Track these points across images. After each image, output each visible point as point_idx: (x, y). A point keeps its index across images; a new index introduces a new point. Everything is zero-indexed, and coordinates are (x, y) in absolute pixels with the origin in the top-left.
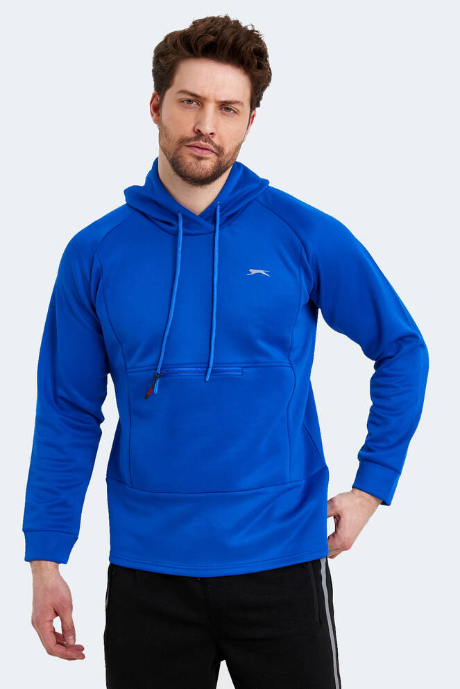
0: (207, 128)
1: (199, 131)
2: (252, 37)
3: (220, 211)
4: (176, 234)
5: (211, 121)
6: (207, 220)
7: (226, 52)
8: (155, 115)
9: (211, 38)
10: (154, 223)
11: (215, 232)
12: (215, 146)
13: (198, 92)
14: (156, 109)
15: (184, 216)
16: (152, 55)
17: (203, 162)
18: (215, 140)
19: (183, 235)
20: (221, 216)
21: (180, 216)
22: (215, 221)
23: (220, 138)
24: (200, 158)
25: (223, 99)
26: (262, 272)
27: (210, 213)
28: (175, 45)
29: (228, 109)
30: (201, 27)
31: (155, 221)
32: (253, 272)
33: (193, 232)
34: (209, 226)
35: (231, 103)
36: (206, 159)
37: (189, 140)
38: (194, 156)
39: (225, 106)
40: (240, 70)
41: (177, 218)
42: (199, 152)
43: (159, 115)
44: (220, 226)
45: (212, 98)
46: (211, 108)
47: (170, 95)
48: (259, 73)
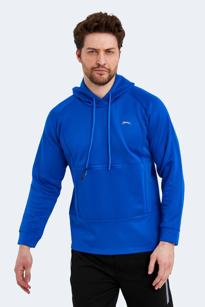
0: (102, 62)
1: (99, 64)
2: (114, 19)
3: (111, 97)
4: (93, 107)
5: (103, 59)
6: (105, 100)
7: (103, 28)
8: (79, 58)
9: (96, 24)
10: (83, 102)
11: (108, 106)
12: (107, 69)
13: (95, 48)
14: (79, 56)
15: (95, 99)
16: (73, 34)
17: (103, 76)
18: (107, 66)
19: (96, 107)
20: (111, 99)
21: (94, 99)
22: (108, 102)
23: (108, 65)
24: (101, 75)
25: (106, 48)
26: (128, 123)
27: (107, 98)
28: (81, 29)
29: (109, 52)
30: (91, 19)
31: (84, 102)
32: (124, 123)
33: (100, 106)
34: (106, 103)
35: (110, 49)
36: (104, 74)
37: (95, 68)
38: (99, 74)
39: (108, 51)
40: (111, 34)
41: (93, 100)
42: (100, 72)
43: (80, 58)
44: (111, 103)
45: (101, 49)
46: (102, 53)
47: (84, 50)
48: (120, 34)
